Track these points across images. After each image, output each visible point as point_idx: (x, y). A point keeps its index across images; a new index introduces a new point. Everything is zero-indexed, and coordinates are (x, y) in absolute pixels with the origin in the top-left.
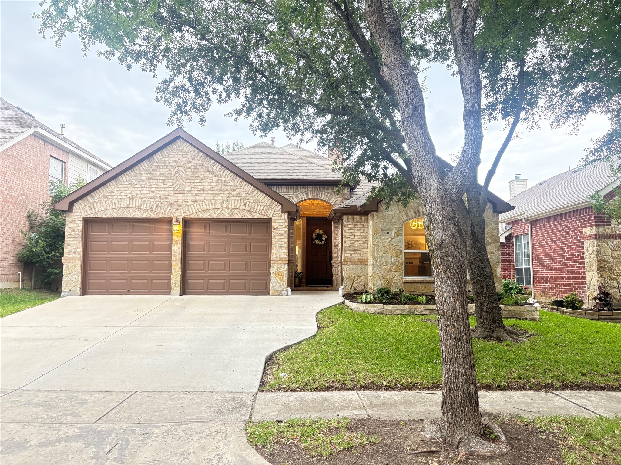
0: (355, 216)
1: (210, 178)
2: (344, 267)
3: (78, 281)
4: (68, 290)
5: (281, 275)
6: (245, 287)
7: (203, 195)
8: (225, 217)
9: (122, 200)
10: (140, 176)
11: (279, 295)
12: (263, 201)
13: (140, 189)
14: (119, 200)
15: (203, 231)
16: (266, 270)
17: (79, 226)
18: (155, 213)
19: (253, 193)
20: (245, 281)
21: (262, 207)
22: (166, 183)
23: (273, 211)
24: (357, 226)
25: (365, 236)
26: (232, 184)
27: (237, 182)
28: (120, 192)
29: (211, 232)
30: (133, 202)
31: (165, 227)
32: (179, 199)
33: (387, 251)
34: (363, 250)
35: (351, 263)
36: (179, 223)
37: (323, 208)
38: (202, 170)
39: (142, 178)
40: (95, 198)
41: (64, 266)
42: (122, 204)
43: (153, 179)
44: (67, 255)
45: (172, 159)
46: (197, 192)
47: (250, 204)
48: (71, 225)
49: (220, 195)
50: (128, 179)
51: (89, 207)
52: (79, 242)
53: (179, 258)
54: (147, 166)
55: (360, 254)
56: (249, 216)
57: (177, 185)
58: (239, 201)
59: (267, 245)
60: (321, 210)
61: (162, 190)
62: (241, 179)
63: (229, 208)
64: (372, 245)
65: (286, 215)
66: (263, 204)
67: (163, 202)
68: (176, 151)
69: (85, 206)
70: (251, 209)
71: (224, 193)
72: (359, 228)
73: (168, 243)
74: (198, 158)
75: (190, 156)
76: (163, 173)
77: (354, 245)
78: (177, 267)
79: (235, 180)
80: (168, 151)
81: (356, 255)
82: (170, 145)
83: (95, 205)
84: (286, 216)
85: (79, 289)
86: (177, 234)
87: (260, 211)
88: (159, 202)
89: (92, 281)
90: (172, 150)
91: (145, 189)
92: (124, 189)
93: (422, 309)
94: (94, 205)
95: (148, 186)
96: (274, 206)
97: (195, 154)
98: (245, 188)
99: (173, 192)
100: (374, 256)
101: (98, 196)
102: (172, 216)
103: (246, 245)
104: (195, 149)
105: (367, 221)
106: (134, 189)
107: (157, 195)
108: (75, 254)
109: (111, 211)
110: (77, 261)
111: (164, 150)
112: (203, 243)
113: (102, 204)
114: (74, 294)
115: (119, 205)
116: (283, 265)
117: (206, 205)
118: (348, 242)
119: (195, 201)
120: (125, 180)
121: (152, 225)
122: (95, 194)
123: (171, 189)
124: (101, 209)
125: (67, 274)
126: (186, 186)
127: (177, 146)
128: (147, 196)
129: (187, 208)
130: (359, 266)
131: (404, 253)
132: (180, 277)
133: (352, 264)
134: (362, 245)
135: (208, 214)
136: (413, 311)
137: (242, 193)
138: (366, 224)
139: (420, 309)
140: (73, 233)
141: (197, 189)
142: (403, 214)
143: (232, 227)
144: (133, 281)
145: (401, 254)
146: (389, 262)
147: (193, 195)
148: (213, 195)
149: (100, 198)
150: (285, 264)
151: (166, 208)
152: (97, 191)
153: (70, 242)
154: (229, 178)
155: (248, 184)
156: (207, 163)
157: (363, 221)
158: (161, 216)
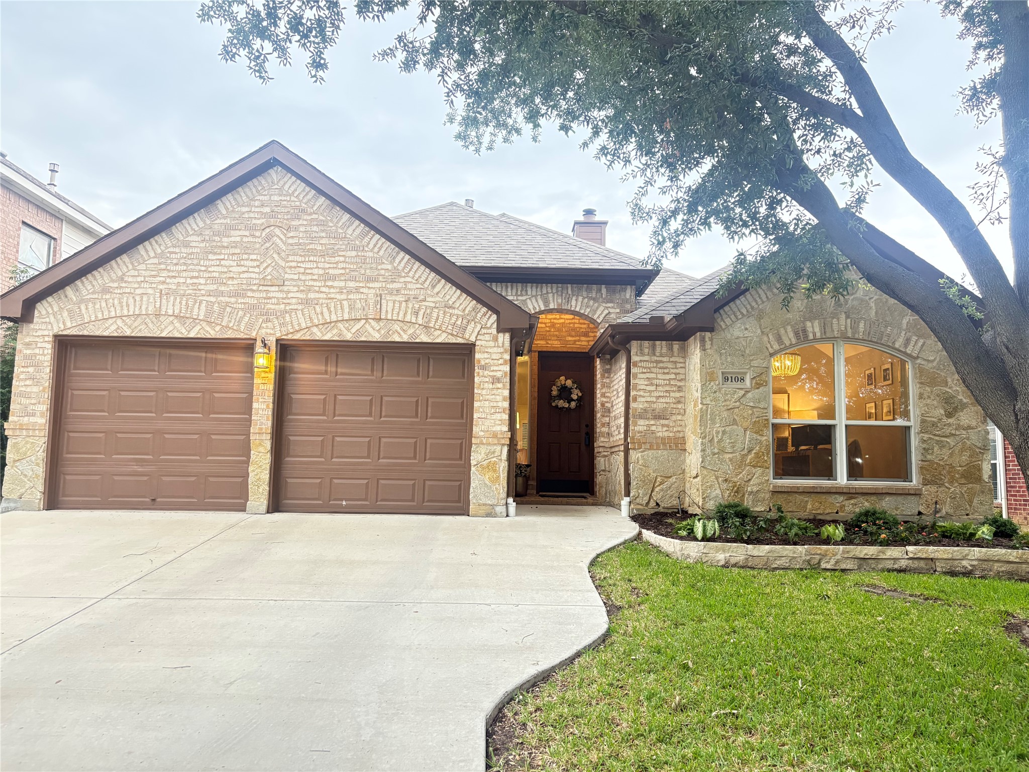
0: (658, 343)
1: (340, 253)
2: (634, 455)
3: (37, 476)
4: (15, 496)
5: (495, 471)
6: (413, 495)
7: (323, 289)
8: (370, 339)
9: (145, 298)
10: (187, 245)
11: (488, 515)
12: (457, 305)
13: (184, 274)
14: (138, 298)
15: (323, 368)
16: (461, 458)
17: (46, 353)
18: (218, 328)
19: (434, 287)
20: (412, 482)
21: (454, 319)
22: (242, 263)
23: (479, 326)
24: (661, 365)
25: (679, 387)
26: (389, 267)
27: (400, 262)
28: (139, 279)
29: (339, 370)
30: (168, 302)
31: (239, 358)
32: (270, 298)
33: (734, 419)
34: (674, 418)
35: (648, 446)
36: (269, 350)
37: (573, 333)
38: (323, 234)
39: (189, 250)
40: (84, 292)
41: (9, 443)
42: (144, 307)
43: (215, 254)
44: (16, 419)
45: (257, 210)
46: (311, 283)
47: (428, 311)
48: (28, 352)
49: (362, 290)
50: (159, 251)
51: (69, 311)
52: (44, 391)
53: (266, 429)
54: (201, 224)
55: (667, 426)
56: (424, 339)
57: (267, 267)
58: (404, 304)
59: (463, 402)
60: (570, 338)
61: (233, 278)
62: (407, 257)
63: (380, 319)
64: (700, 406)
65: (507, 336)
66: (456, 312)
67: (236, 303)
68: (266, 193)
69: (61, 309)
70: (429, 321)
71: (371, 285)
72: (666, 368)
73: (245, 395)
74: (315, 208)
75: (298, 203)
76: (238, 239)
77: (654, 406)
78: (261, 449)
79: (394, 258)
80: (249, 194)
81: (660, 428)
82: (255, 180)
83: (83, 307)
84: (505, 339)
85: (39, 495)
86: (263, 375)
87: (450, 327)
88: (227, 304)
89: (71, 478)
90: (258, 191)
91: (196, 274)
92: (148, 273)
93: (838, 557)
94: (79, 308)
95: (203, 268)
96: (479, 315)
97: (309, 200)
98: (417, 276)
99: (257, 281)
100: (704, 432)
101: (89, 287)
102: (254, 335)
103: (417, 401)
104: (308, 189)
105: (684, 352)
106: (171, 274)
107: (223, 288)
108: (33, 415)
109: (119, 322)
110: (37, 432)
111: (240, 189)
112: (323, 397)
113: (98, 306)
114: (28, 507)
115: (137, 309)
116: (499, 448)
117: (330, 312)
118: (643, 399)
119: (307, 302)
120: (152, 254)
121: (209, 355)
122: (83, 282)
123: (253, 275)
124: (96, 317)
125: (15, 461)
126: (288, 270)
127: (270, 181)
128: (200, 290)
129: (288, 318)
130: (665, 452)
131: (773, 424)
132: (268, 472)
133: (651, 448)
134: (672, 406)
135: (335, 331)
136: (816, 561)
137: (409, 286)
138: (681, 360)
139: (834, 555)
140: (31, 370)
141: (310, 277)
142: (771, 337)
143: (385, 363)
144: (164, 478)
145: (766, 426)
146: (739, 446)
147: (302, 288)
148: (345, 291)
149: (94, 293)
150: (503, 445)
151: (242, 318)
152: (89, 276)
153: (23, 389)
154: (381, 253)
155: (423, 267)
156: (335, 220)
157: (675, 354)
158: (230, 334)
